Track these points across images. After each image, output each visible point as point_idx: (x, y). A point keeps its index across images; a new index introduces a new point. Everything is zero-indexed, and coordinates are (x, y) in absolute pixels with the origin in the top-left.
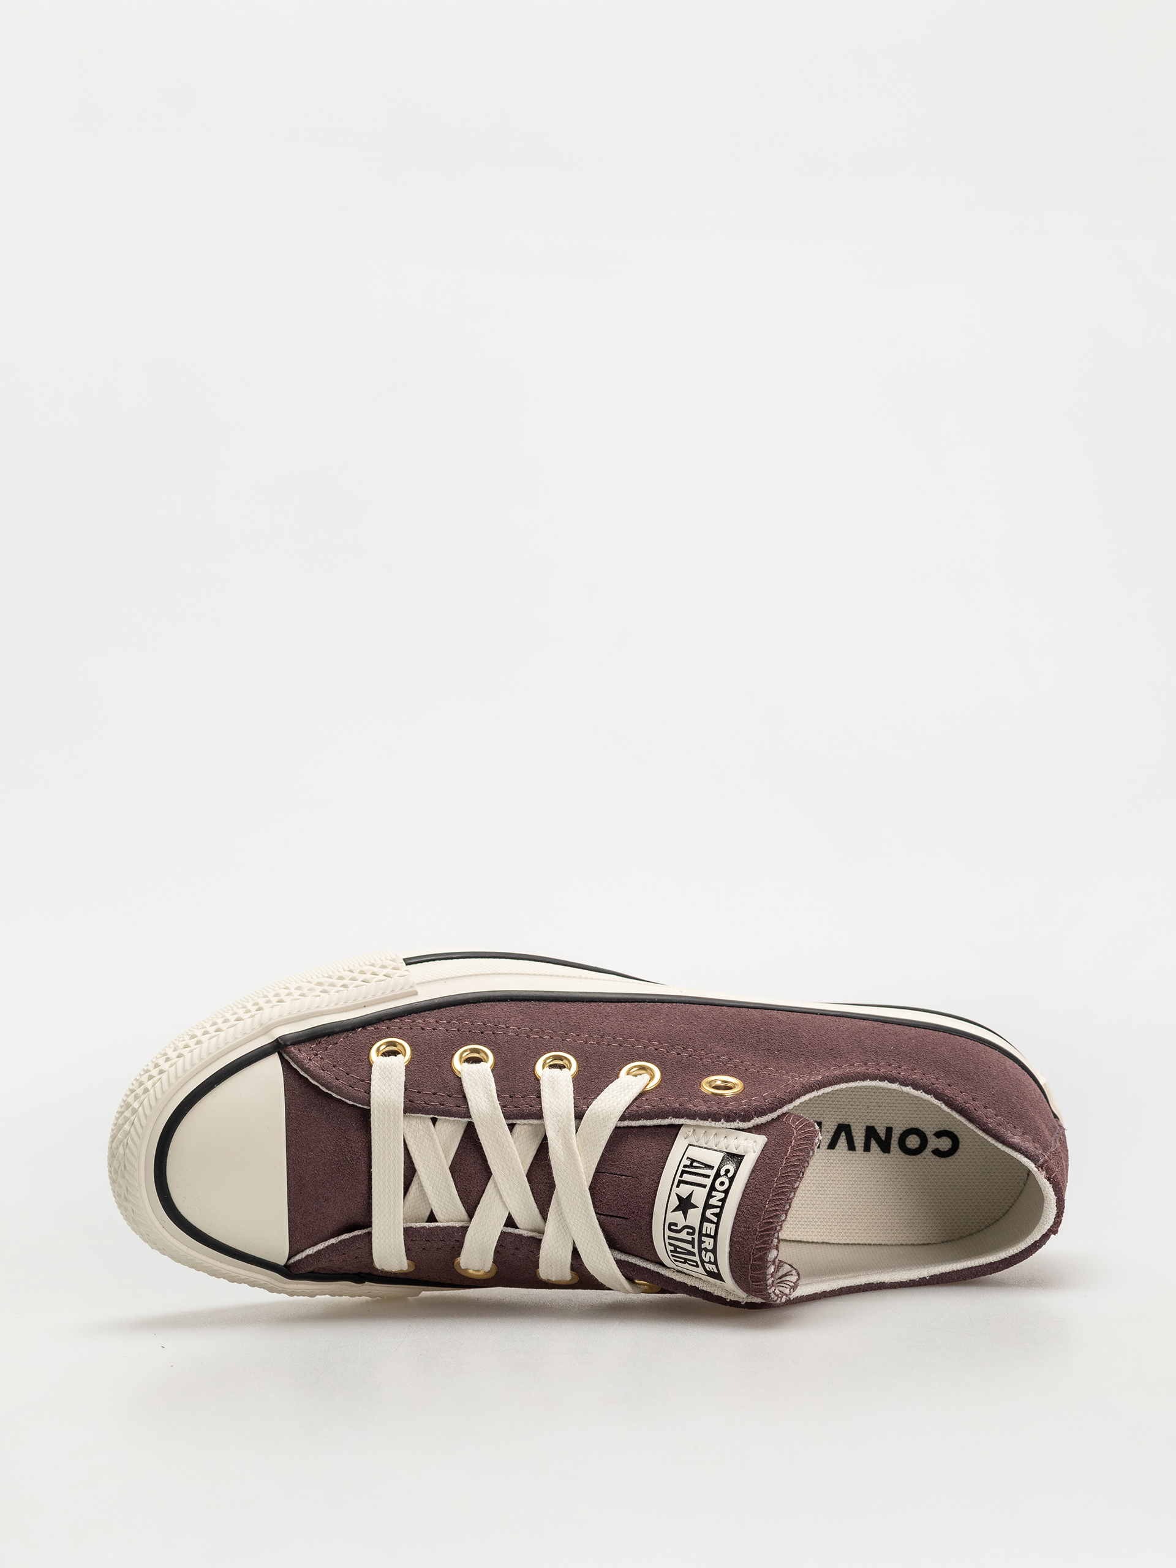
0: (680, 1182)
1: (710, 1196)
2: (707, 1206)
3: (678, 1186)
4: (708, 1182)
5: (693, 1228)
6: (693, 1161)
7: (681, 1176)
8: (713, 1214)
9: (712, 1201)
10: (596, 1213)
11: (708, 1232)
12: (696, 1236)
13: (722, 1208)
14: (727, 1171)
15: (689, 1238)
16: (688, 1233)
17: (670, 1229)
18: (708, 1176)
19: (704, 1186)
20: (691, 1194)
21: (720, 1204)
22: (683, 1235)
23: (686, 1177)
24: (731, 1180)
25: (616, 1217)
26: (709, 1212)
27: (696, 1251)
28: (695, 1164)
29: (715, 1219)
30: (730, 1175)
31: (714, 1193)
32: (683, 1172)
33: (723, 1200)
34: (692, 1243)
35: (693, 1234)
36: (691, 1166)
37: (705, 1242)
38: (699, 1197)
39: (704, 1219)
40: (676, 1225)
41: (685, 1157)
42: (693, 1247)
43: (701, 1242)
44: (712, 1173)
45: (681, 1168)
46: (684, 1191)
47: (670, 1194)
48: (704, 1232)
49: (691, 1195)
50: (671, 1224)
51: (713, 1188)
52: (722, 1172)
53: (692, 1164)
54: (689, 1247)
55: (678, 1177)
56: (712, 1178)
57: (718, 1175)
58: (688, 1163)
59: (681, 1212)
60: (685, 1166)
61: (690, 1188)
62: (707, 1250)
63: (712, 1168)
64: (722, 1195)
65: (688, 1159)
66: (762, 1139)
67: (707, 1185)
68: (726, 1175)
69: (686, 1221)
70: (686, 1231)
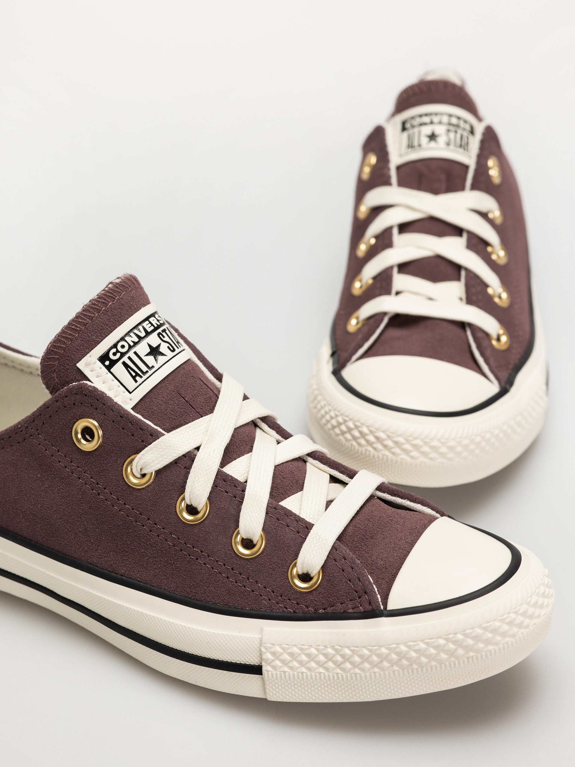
0: (150, 368)
1: (135, 344)
2: (140, 338)
3: (153, 367)
4: (131, 354)
5: (159, 334)
6: (134, 378)
7: (147, 372)
8: (140, 331)
9: (136, 339)
10: (218, 398)
11: (150, 325)
12: (160, 330)
14: (114, 354)
15: (164, 334)
16: (164, 337)
17: (174, 350)
18: (129, 358)
19: (135, 353)
20: (147, 355)
21: (132, 334)
22: (166, 339)
23: (144, 369)
24: (115, 346)
26: (143, 334)
28: (134, 374)
30: (114, 350)
31: (132, 344)
32: (145, 373)
36: (137, 374)
37: (156, 323)
38: (143, 349)
39: (148, 334)
40: (168, 347)
41: (138, 384)
44: (125, 359)
45: (145, 377)
46: (151, 361)
47: (161, 366)
48: (152, 328)
52: (118, 355)
53: (136, 376)
55: (150, 372)
56: (127, 356)
57: (123, 355)
58: (138, 378)
59: (160, 351)
60: (141, 377)
61: (146, 359)
62: (158, 320)
63: (124, 364)
64: (127, 338)
65: (136, 381)
66: (80, 365)
67: (134, 353)
68: (118, 351)
69: (160, 344)
70: (164, 339)
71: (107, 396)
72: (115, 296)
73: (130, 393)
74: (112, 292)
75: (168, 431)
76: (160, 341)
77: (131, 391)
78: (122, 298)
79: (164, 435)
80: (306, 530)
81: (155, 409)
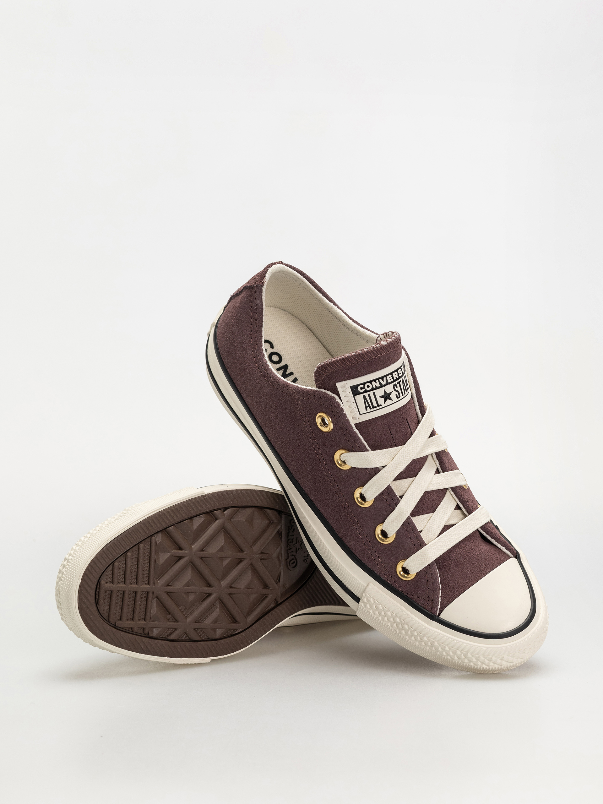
1: (377, 388)
2: (382, 386)
3: (381, 405)
4: (371, 393)
6: (366, 407)
7: (376, 407)
8: (383, 381)
9: (378, 385)
10: (412, 435)
11: (391, 378)
12: (396, 382)
13: (378, 379)
14: (361, 389)
15: (398, 385)
16: (397, 387)
17: (400, 397)
18: (369, 395)
19: (374, 393)
21: (377, 381)
22: (398, 389)
23: (375, 405)
24: (364, 384)
25: (408, 424)
26: (384, 383)
27: (401, 379)
28: (367, 405)
29: (385, 378)
30: (362, 386)
31: (374, 387)
32: (374, 407)
33: (375, 381)
35: (395, 385)
36: (369, 406)
37: (396, 377)
38: (380, 392)
39: (387, 383)
40: (396, 395)
41: (367, 411)
42: (400, 381)
43: (397, 379)
44: (366, 394)
45: (373, 410)
46: (381, 401)
47: (386, 407)
48: (392, 380)
49: (381, 397)
50: (398, 398)
51: (373, 389)
52: (363, 390)
53: (368, 407)
55: (378, 408)
56: (368, 393)
57: (366, 391)
58: (368, 408)
59: (390, 396)
60: (371, 409)
61: (378, 399)
62: (398, 374)
63: (364, 397)
64: (373, 383)
65: (366, 410)
66: (338, 385)
68: (364, 388)
69: (393, 391)
70: (396, 389)
71: (344, 412)
72: (378, 354)
73: (360, 414)
74: (377, 351)
75: (372, 449)
78: (381, 356)
79: (367, 450)
81: (370, 430)
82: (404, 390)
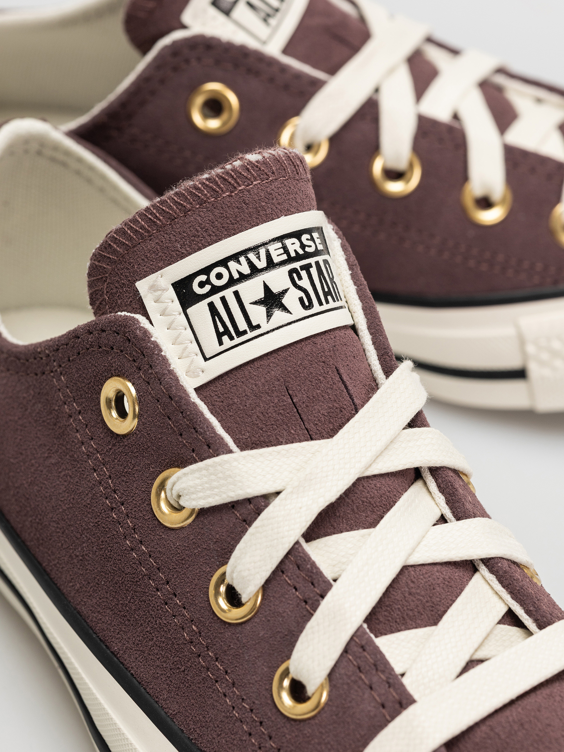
0: (253, 328)
1: (243, 277)
2: (255, 271)
3: (258, 327)
4: (228, 293)
5: (291, 272)
6: (219, 336)
7: (245, 332)
8: (259, 258)
9: (246, 270)
11: (282, 251)
12: (297, 265)
13: (244, 252)
14: (202, 285)
15: (303, 273)
16: (300, 278)
17: (311, 305)
18: (223, 299)
19: (236, 294)
20: (255, 303)
21: (242, 259)
22: (305, 283)
23: (242, 325)
24: (207, 271)
25: (344, 382)
26: (262, 264)
27: (311, 261)
28: (221, 329)
29: (262, 252)
30: (203, 278)
31: (236, 276)
32: (240, 334)
33: (235, 257)
34: (307, 268)
35: (295, 272)
36: (227, 332)
37: (295, 251)
38: (252, 290)
39: (271, 265)
40: (301, 300)
41: (223, 348)
43: (298, 257)
44: (216, 299)
45: (237, 341)
46: (258, 314)
47: (273, 330)
48: (285, 257)
49: (258, 302)
50: (305, 307)
51: (232, 282)
52: (208, 288)
53: (223, 334)
54: (314, 271)
55: (250, 335)
56: (221, 294)
57: (215, 290)
58: (225, 338)
59: (283, 301)
60: (231, 338)
61: (251, 310)
63: (211, 306)
64: (232, 265)
65: (221, 343)
66: (142, 286)
67: (234, 292)
68: (208, 282)
69: (288, 289)
70: (299, 283)
72: (238, 183)
73: (206, 359)
74: (235, 176)
75: (244, 446)
76: (289, 284)
77: (208, 357)
78: (249, 191)
79: (231, 452)
80: (397, 706)
81: (236, 401)
82: (326, 294)
